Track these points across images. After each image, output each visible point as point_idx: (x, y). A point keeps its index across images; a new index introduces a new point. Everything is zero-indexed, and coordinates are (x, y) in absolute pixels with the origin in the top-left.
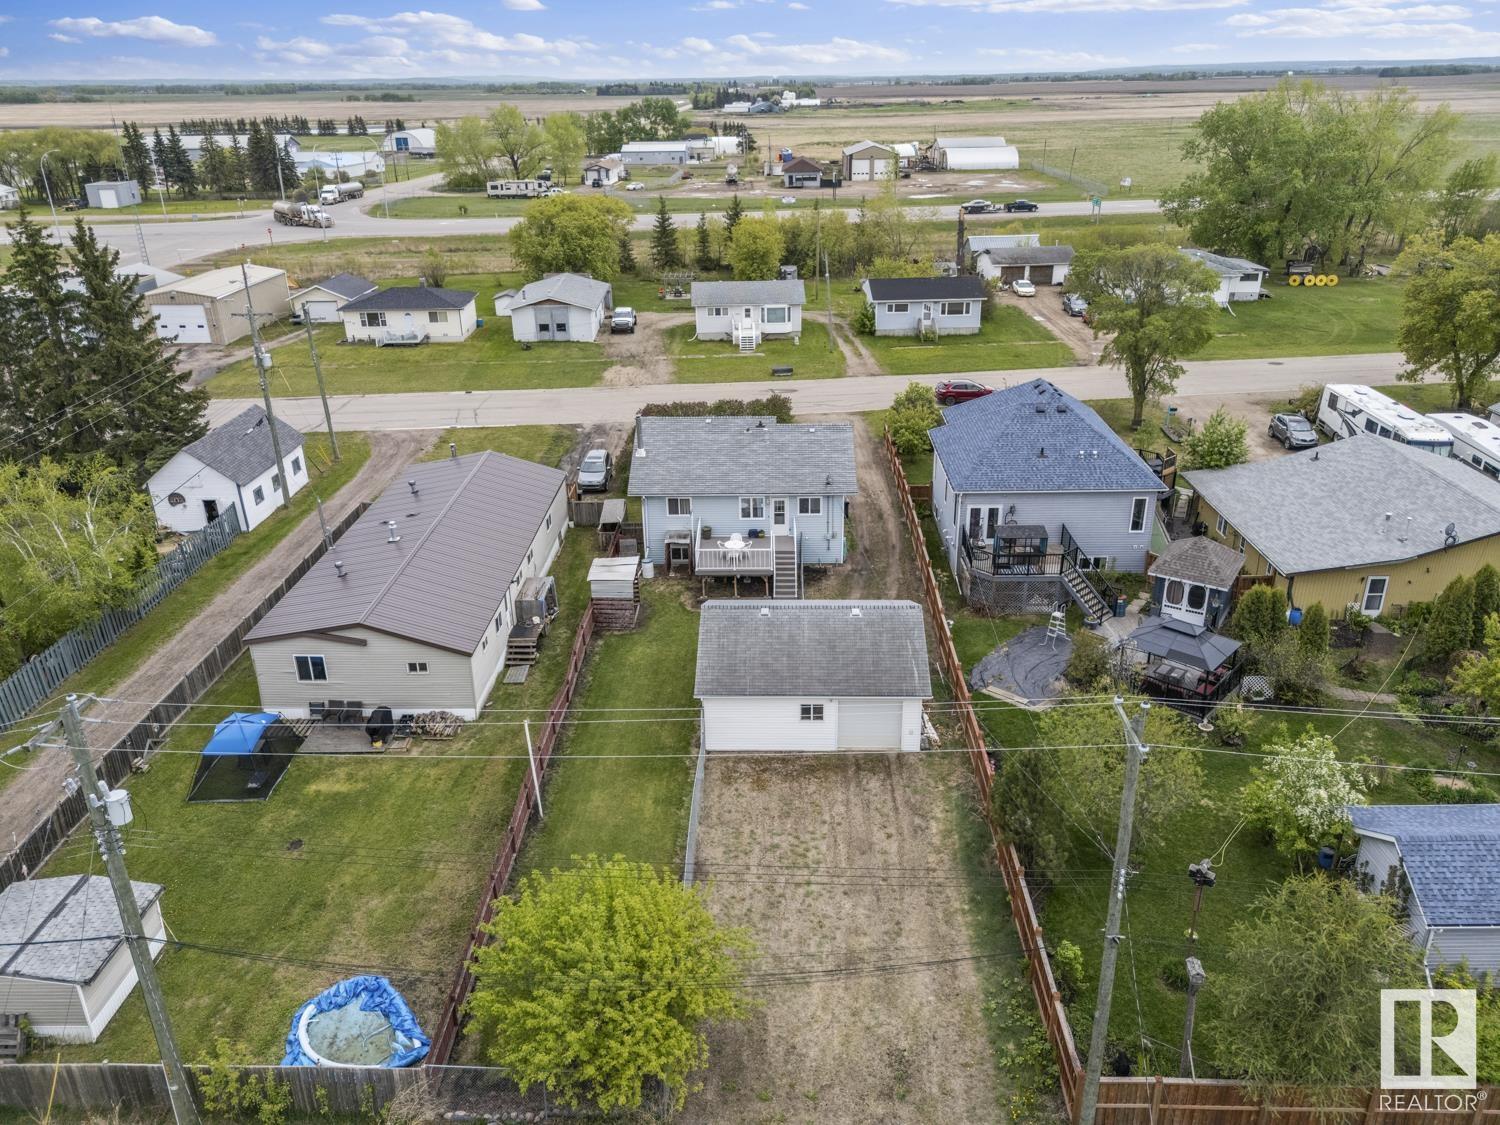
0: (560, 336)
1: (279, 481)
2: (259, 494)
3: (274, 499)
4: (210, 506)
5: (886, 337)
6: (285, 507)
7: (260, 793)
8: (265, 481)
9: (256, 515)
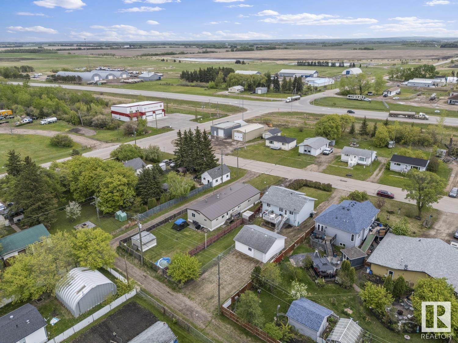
0: (309, 153)
1: (222, 179)
2: (217, 181)
3: (220, 182)
4: (208, 181)
5: (393, 171)
6: (221, 184)
7: (178, 231)
8: (219, 179)
9: (215, 184)
